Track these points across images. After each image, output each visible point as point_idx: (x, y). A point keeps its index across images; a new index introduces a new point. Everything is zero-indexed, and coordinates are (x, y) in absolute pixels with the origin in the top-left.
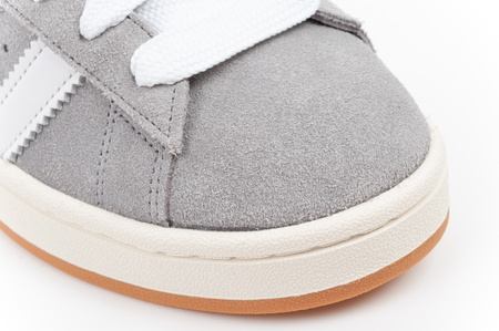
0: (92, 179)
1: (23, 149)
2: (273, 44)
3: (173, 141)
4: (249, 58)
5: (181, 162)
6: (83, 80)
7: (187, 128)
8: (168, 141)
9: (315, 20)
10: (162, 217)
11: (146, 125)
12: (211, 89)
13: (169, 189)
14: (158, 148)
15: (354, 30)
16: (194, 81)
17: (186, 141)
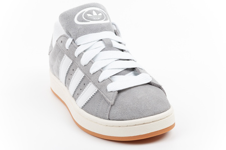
0: (96, 111)
1: (84, 105)
2: (139, 87)
3: (112, 102)
4: (132, 89)
5: (113, 107)
6: (98, 91)
7: (115, 100)
8: (110, 102)
9: (150, 84)
10: (108, 118)
11: (108, 99)
12: (122, 94)
13: (110, 112)
14: (109, 103)
15: (160, 87)
16: (119, 92)
17: (114, 103)
